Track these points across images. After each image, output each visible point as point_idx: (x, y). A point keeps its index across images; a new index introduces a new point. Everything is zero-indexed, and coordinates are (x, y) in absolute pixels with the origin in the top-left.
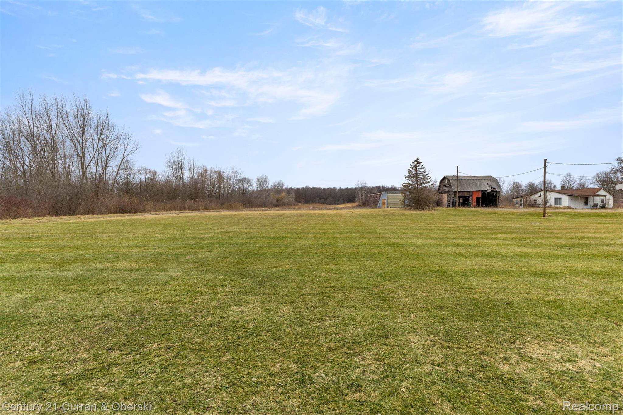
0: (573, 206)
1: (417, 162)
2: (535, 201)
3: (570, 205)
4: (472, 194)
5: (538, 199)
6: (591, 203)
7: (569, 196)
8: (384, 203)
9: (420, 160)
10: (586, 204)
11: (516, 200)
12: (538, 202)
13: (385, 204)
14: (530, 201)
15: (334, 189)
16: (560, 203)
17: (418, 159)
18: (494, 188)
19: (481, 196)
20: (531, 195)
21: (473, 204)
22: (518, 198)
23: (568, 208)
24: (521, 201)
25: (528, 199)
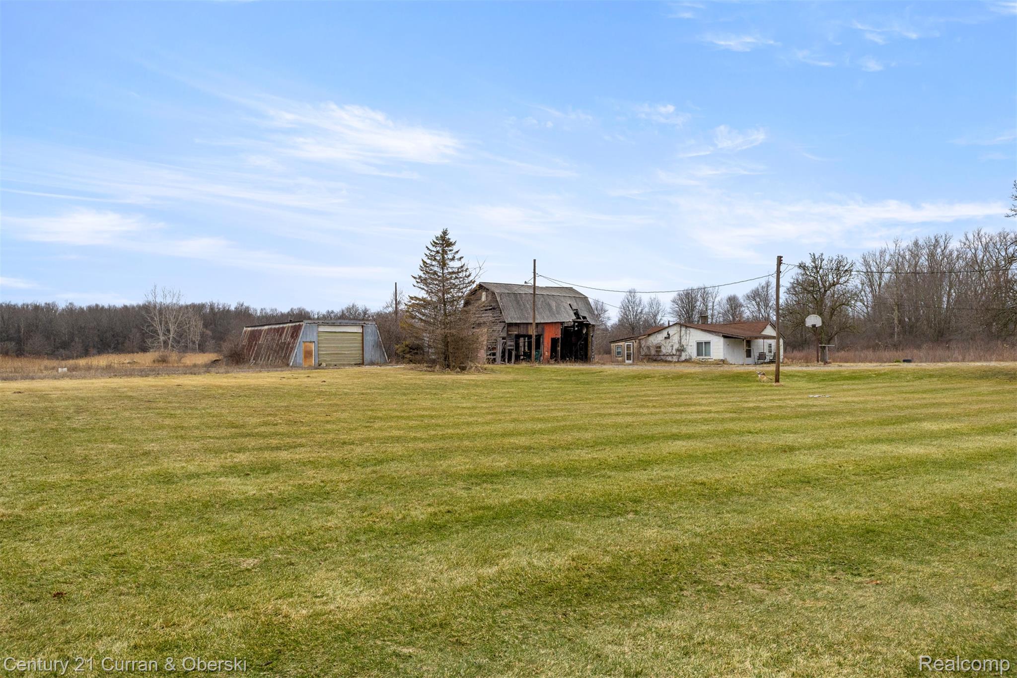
0: (730, 359)
1: (444, 242)
2: (659, 347)
3: (726, 357)
4: (543, 329)
5: (663, 342)
6: (755, 353)
7: (724, 337)
8: (308, 354)
9: (451, 237)
10: (749, 354)
11: (618, 347)
12: (664, 351)
13: (311, 355)
14: (648, 348)
15: (49, 309)
16: (708, 353)
17: (445, 233)
18: (584, 318)
19: (559, 336)
20: (649, 335)
21: (544, 354)
22: (622, 340)
23: (723, 362)
24: (628, 347)
25: (643, 343)
